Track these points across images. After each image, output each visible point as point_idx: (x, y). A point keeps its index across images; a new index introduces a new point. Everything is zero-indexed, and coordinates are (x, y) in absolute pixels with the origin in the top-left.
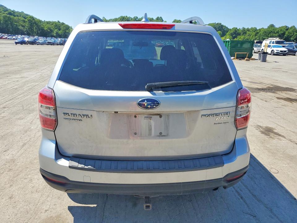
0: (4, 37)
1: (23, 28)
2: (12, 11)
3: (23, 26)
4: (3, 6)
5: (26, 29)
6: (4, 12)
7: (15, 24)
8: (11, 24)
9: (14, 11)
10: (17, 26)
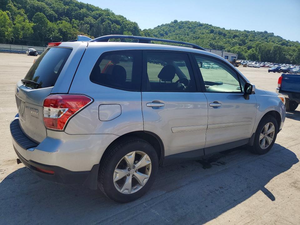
0: (266, 66)
1: (290, 57)
2: (286, 41)
3: (291, 55)
4: (279, 37)
5: (293, 58)
6: (278, 43)
7: (283, 54)
8: (280, 53)
9: (288, 42)
10: (285, 55)
